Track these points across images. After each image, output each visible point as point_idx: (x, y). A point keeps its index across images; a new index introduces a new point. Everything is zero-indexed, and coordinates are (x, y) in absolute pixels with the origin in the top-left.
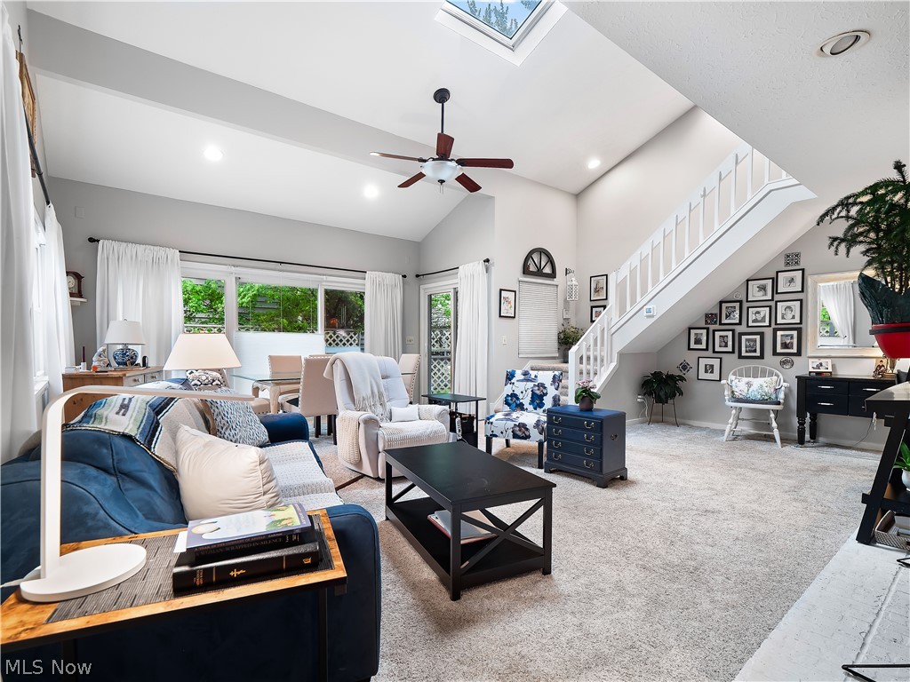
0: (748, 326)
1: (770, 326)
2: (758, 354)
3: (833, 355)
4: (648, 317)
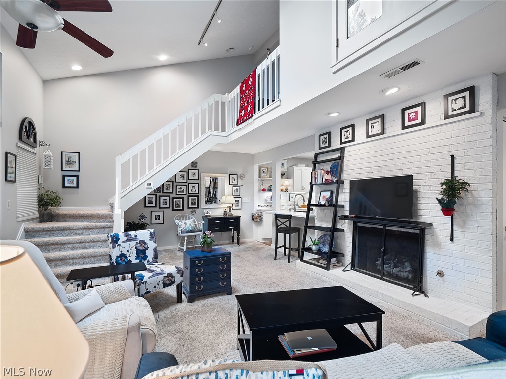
1: (186, 195)
2: (181, 208)
3: (210, 208)
4: (147, 188)
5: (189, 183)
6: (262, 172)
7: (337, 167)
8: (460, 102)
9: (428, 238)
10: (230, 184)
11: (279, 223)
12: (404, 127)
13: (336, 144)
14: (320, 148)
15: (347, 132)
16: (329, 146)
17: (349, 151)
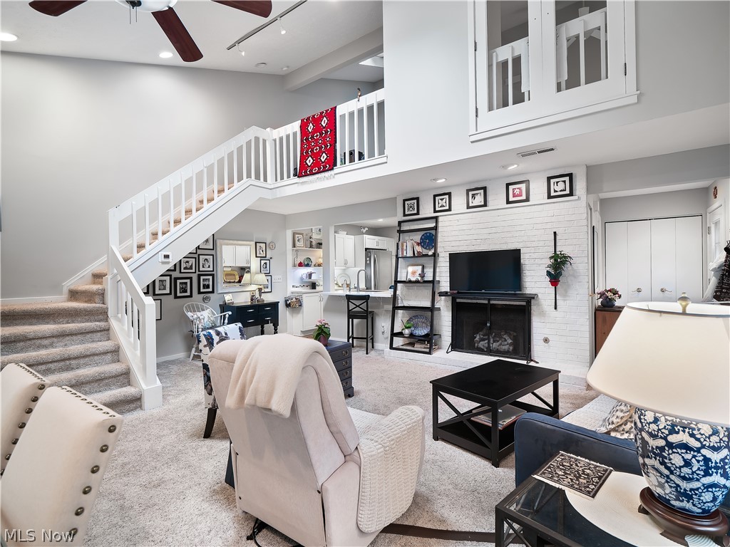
0: (181, 272)
1: (195, 272)
2: (188, 294)
3: (231, 291)
4: (163, 263)
5: (199, 255)
6: (297, 239)
7: (430, 239)
8: (561, 186)
9: (534, 308)
10: (256, 257)
11: (352, 306)
12: (508, 202)
13: (427, 211)
14: (405, 215)
15: (442, 199)
16: (418, 214)
17: (444, 220)
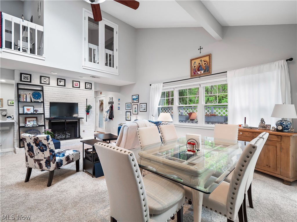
12: (73, 87)
15: (45, 79)
16: (30, 82)
17: (47, 88)
